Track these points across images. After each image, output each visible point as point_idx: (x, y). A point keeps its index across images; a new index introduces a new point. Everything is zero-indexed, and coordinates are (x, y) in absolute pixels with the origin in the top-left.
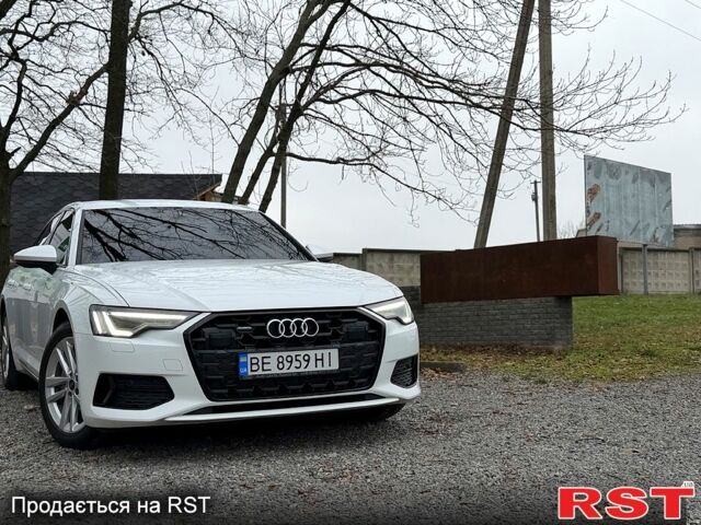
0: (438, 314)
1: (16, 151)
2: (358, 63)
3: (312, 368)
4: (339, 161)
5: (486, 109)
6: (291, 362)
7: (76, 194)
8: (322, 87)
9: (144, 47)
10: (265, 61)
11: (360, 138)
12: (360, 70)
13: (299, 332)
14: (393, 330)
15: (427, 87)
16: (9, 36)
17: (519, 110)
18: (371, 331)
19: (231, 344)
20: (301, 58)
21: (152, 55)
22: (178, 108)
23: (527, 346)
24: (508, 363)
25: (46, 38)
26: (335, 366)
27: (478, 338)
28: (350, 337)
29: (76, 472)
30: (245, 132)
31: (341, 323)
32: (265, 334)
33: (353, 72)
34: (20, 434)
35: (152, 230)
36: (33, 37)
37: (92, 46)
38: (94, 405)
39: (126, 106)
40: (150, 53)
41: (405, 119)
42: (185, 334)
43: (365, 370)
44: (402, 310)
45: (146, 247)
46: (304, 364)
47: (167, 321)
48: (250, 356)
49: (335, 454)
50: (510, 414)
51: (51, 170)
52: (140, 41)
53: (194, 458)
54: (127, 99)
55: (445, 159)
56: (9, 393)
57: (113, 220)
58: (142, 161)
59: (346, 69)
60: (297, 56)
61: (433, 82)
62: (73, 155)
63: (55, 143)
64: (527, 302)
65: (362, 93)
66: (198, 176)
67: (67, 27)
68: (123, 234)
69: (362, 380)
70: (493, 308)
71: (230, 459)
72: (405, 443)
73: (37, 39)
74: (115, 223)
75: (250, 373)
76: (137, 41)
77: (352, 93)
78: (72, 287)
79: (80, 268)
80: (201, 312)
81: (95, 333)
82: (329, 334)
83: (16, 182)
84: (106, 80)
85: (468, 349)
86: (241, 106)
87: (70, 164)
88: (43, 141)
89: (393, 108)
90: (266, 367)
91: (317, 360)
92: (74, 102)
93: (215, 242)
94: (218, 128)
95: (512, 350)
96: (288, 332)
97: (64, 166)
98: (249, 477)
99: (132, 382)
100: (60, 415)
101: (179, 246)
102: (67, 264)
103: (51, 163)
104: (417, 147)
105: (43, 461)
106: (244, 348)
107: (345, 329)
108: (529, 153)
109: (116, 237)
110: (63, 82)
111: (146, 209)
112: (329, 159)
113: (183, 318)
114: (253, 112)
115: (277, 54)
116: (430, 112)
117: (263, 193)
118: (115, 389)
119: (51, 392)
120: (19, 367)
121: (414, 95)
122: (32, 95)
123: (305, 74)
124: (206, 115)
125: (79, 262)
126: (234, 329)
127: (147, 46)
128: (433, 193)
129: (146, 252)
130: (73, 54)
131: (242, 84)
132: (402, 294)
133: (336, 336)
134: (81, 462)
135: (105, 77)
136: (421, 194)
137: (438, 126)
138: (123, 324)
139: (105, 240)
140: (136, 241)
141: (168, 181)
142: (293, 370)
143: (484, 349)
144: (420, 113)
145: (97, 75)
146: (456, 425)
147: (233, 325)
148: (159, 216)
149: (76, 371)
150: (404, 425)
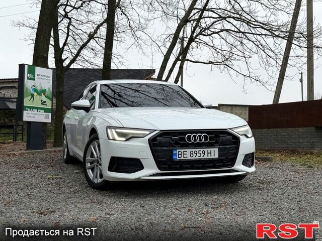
0: (257, 135)
1: (66, 58)
2: (220, 17)
3: (206, 157)
4: (210, 63)
5: (282, 37)
6: (196, 154)
7: (91, 78)
8: (203, 28)
9: (122, 12)
10: (177, 16)
11: (220, 52)
12: (221, 20)
13: (200, 140)
14: (243, 140)
15: (253, 28)
16: (64, 7)
17: (297, 38)
18: (233, 141)
19: (169, 145)
20: (194, 15)
21: (126, 15)
22: (136, 39)
23: (300, 150)
24: (293, 158)
25: (79, 8)
26: (217, 156)
27: (276, 146)
28: (223, 143)
29: (101, 200)
30: (167, 50)
31: (219, 137)
32: (185, 141)
33: (218, 21)
34: (74, 183)
35: (128, 93)
36: (74, 8)
37: (99, 11)
38: (109, 170)
39: (114, 39)
40: (124, 14)
41: (241, 43)
42: (149, 140)
43: (230, 159)
44: (247, 131)
45: (126, 101)
46: (202, 155)
47: (141, 134)
48: (178, 150)
49: (216, 197)
50: (297, 181)
51: (81, 67)
52: (120, 8)
53: (152, 196)
54: (115, 35)
55: (261, 62)
56: (67, 165)
57: (111, 89)
58: (121, 63)
59: (215, 20)
60: (192, 14)
61: (256, 25)
62: (90, 61)
63: (83, 55)
64: (301, 130)
65: (222, 31)
66: (145, 70)
67: (88, 2)
68: (115, 95)
69: (230, 163)
70: (283, 132)
71: (168, 197)
72: (248, 193)
73: (76, 8)
74: (112, 90)
75: (178, 159)
76: (119, 9)
77: (217, 31)
78: (97, 118)
79: (100, 110)
80: (156, 130)
81: (109, 139)
82: (214, 141)
83: (66, 73)
84: (106, 26)
85: (272, 151)
86: (165, 38)
87: (89, 65)
88: (78, 54)
89: (236, 38)
90: (185, 156)
91: (208, 153)
92: (91, 37)
93: (155, 99)
94: (155, 48)
95: (293, 152)
96: (195, 140)
97: (87, 66)
98: (178, 205)
99: (125, 161)
100: (92, 175)
101: (139, 101)
102: (94, 108)
103: (81, 64)
104: (247, 56)
105: (86, 195)
106: (175, 147)
107: (221, 139)
108: (302, 58)
109: (113, 96)
110: (87, 27)
111: (125, 84)
112: (205, 62)
113: (148, 132)
114: (171, 40)
115: (182, 14)
116: (254, 39)
117: (175, 77)
118: (118, 164)
119: (88, 165)
120: (71, 154)
121: (246, 31)
122: (74, 33)
123: (196, 22)
124: (149, 42)
125: (100, 107)
126: (171, 138)
127: (123, 11)
128: (254, 78)
129: (126, 103)
130: (91, 15)
131: (166, 27)
132: (247, 124)
133: (217, 142)
134: (102, 196)
135: (105, 25)
136: (249, 78)
137: (257, 46)
138: (121, 135)
139: (108, 97)
140: (121, 98)
141: (132, 73)
142: (197, 157)
143: (279, 151)
144: (249, 40)
145: (101, 25)
146: (272, 186)
147: (170, 136)
148: (130, 87)
149: (100, 155)
150: (247, 185)
